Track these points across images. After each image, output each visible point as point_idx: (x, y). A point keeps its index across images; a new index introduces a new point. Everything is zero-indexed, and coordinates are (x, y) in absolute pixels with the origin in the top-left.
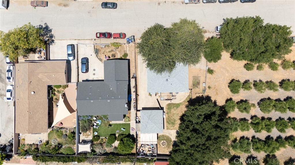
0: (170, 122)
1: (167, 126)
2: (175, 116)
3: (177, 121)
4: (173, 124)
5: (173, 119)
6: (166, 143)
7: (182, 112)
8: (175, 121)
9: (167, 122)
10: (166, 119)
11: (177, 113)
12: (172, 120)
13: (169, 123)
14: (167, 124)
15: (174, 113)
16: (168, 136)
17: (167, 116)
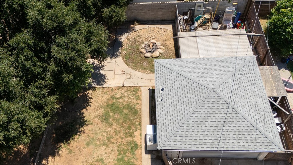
0: (125, 111)
1: (138, 98)
2: (102, 136)
3: (96, 117)
4: (112, 105)
5: (111, 125)
6: (143, 51)
7: (70, 151)
8: (105, 118)
9: (136, 113)
10: (140, 124)
11: (92, 147)
12: (117, 120)
13: (130, 108)
14: (137, 107)
15: (104, 147)
16: (136, 69)
17: (137, 134)
